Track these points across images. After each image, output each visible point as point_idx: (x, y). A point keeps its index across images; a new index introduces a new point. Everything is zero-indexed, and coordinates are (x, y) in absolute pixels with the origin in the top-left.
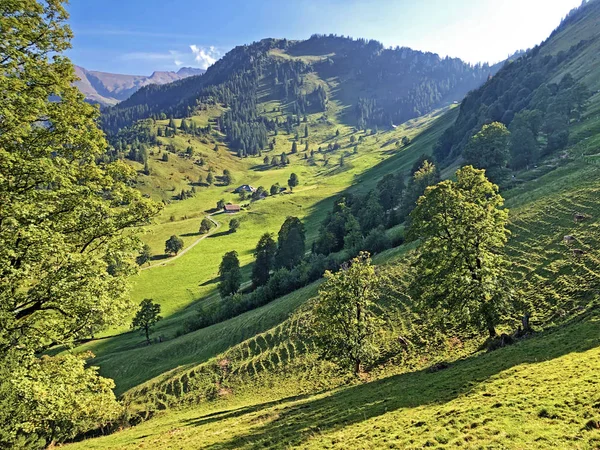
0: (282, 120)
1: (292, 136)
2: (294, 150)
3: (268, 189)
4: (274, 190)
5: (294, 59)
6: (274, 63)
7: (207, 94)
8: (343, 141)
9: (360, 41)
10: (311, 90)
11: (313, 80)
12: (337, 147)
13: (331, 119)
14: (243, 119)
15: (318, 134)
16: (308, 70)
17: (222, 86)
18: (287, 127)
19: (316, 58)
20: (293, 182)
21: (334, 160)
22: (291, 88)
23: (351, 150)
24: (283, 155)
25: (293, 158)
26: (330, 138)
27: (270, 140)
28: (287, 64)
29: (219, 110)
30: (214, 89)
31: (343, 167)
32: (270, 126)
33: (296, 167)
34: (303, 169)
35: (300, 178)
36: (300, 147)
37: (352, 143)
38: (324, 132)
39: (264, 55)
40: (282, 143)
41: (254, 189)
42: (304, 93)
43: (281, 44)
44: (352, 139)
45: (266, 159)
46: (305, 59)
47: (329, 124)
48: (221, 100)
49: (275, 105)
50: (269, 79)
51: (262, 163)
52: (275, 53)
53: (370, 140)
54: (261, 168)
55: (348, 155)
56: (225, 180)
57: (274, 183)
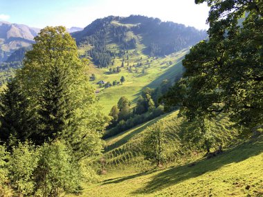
0: (117, 52)
1: (121, 59)
2: (122, 66)
3: (111, 83)
4: (114, 83)
5: (123, 25)
6: (114, 27)
7: (84, 40)
8: (144, 62)
9: (151, 18)
10: (130, 39)
11: (131, 35)
12: (141, 65)
13: (138, 52)
14: (100, 51)
15: (133, 58)
16: (128, 30)
17: (91, 37)
18: (120, 55)
19: (132, 25)
20: (122, 80)
21: (140, 70)
22: (121, 38)
23: (147, 66)
24: (118, 68)
25: (122, 69)
26: (138, 60)
27: (112, 61)
28: (119, 27)
29: (89, 47)
30: (87, 38)
31: (144, 73)
32: (112, 55)
33: (123, 73)
34: (127, 74)
35: (125, 78)
36: (125, 64)
37: (148, 63)
38: (135, 58)
39: (109, 23)
40: (117, 62)
41: (105, 83)
42: (127, 40)
43: (117, 18)
44: (148, 61)
45: (110, 69)
46: (128, 26)
47: (138, 54)
48: (90, 43)
49: (115, 45)
50: (112, 34)
51: (108, 71)
52: (114, 22)
53: (155, 62)
54: (108, 73)
55: (146, 68)
56: (93, 78)
57: (114, 80)
